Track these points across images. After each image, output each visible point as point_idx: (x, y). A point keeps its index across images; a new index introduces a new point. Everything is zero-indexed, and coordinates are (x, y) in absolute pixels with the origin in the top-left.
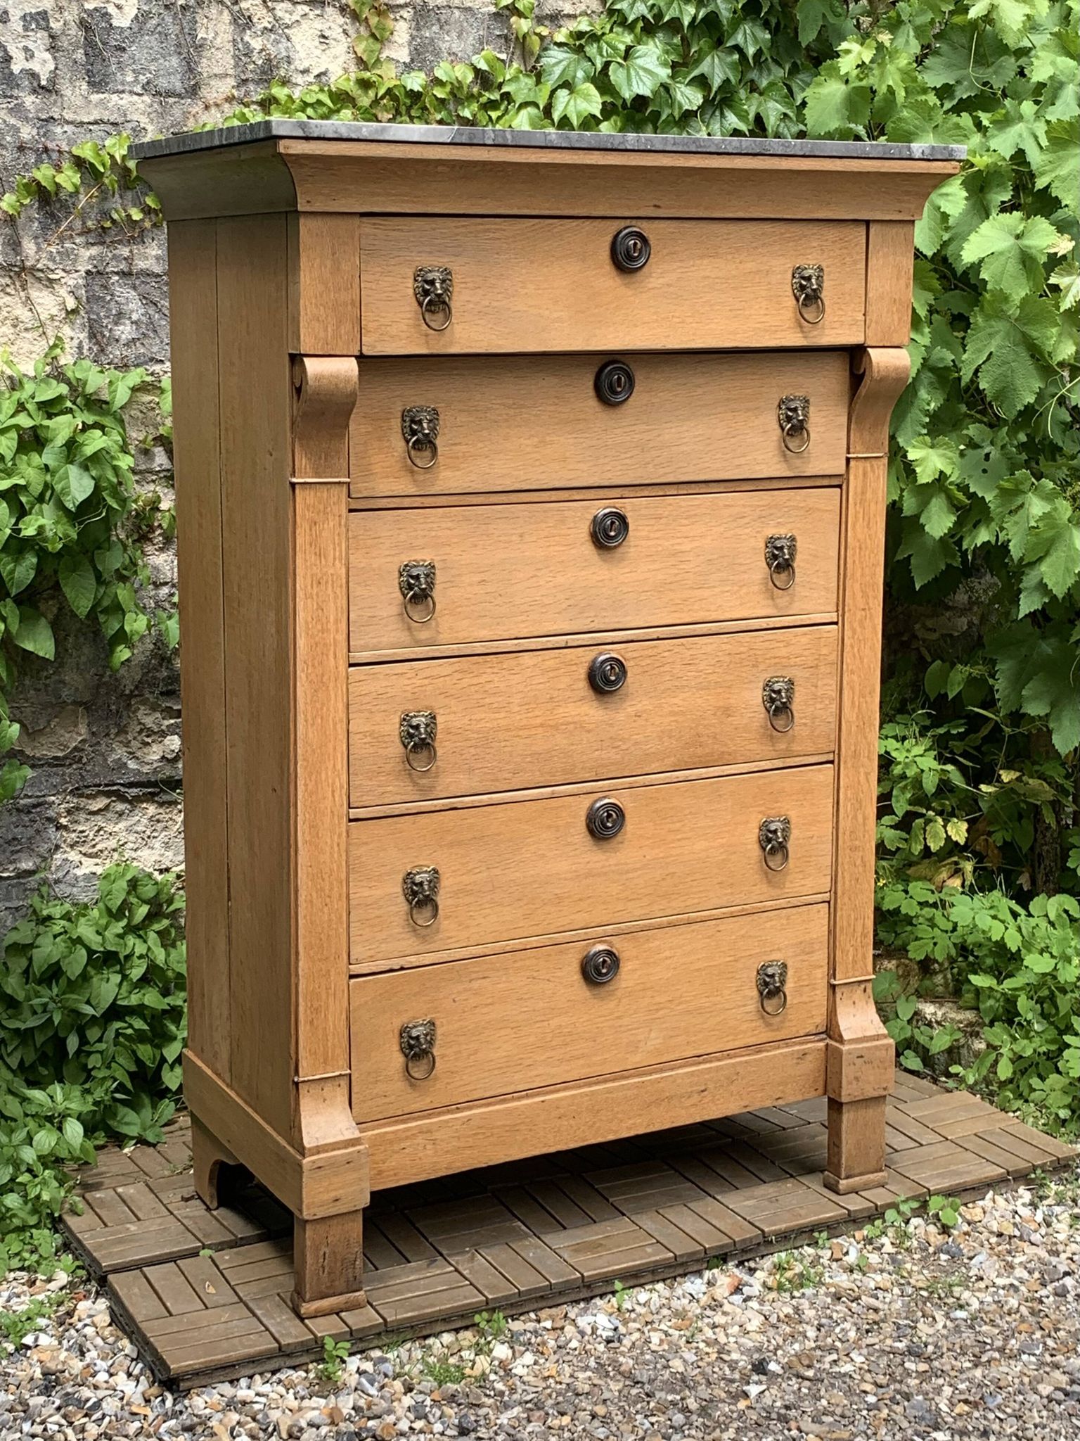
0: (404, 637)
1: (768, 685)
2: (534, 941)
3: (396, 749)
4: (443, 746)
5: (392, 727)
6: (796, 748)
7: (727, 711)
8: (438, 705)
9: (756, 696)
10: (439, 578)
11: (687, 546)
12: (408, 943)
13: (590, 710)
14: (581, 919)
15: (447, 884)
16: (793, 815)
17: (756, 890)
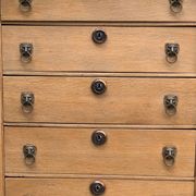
0: (21, 67)
1: (166, 97)
2: (72, 176)
3: (20, 104)
4: (37, 106)
5: (18, 97)
6: (178, 121)
7: (148, 105)
8: (34, 91)
9: (161, 101)
10: (34, 49)
11: (132, 45)
12: (24, 169)
13: (92, 99)
14: (89, 171)
15: (39, 151)
16: (178, 147)
17: (161, 172)
